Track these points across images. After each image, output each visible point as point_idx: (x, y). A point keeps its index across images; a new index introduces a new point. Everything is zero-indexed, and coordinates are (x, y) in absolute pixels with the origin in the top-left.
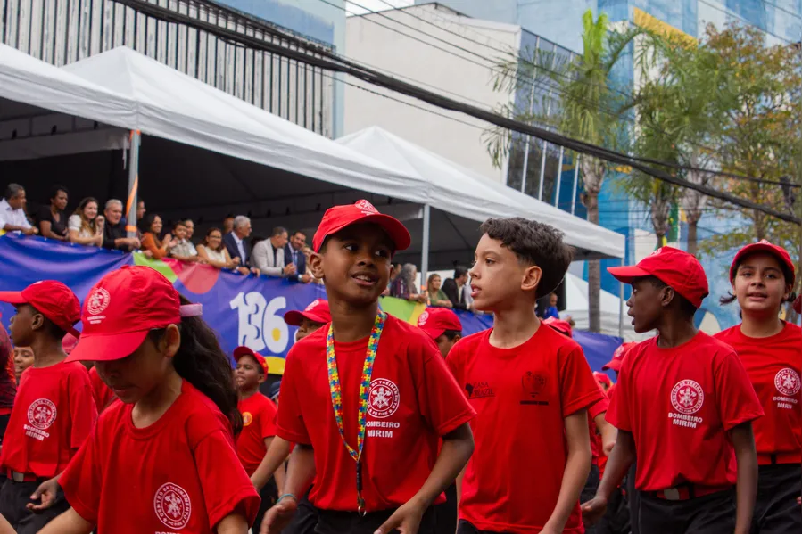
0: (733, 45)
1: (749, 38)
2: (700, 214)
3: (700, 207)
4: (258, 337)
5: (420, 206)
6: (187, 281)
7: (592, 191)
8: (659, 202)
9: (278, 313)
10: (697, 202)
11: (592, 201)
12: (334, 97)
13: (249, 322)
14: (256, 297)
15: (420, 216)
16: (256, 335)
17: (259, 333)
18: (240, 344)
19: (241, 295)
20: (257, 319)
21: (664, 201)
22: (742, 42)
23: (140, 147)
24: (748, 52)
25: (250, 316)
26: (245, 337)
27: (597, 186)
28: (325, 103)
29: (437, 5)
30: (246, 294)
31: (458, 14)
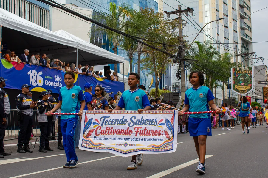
0: (147, 13)
1: (151, 11)
2: (141, 53)
3: (141, 51)
4: (35, 82)
5: (76, 49)
6: (16, 67)
7: (115, 47)
8: (130, 50)
9: (41, 76)
10: (140, 50)
11: (115, 49)
12: (50, 23)
13: (33, 78)
14: (34, 72)
15: (76, 51)
16: (34, 82)
17: (36, 81)
18: (30, 84)
19: (31, 71)
20: (35, 77)
21: (132, 50)
22: (149, 12)
23: (2, 31)
24: (151, 14)
25: (33, 76)
26: (32, 82)
27: (117, 46)
28: (48, 25)
29: (72, 4)
30: (32, 70)
31: (77, 6)
